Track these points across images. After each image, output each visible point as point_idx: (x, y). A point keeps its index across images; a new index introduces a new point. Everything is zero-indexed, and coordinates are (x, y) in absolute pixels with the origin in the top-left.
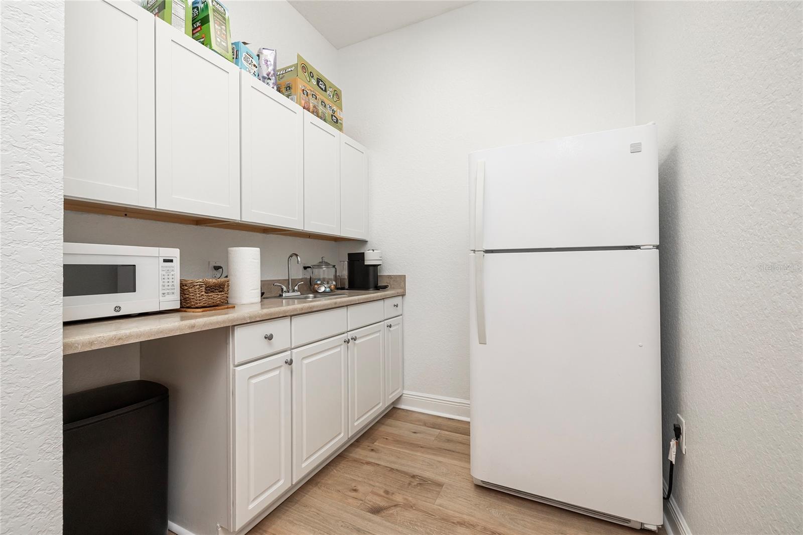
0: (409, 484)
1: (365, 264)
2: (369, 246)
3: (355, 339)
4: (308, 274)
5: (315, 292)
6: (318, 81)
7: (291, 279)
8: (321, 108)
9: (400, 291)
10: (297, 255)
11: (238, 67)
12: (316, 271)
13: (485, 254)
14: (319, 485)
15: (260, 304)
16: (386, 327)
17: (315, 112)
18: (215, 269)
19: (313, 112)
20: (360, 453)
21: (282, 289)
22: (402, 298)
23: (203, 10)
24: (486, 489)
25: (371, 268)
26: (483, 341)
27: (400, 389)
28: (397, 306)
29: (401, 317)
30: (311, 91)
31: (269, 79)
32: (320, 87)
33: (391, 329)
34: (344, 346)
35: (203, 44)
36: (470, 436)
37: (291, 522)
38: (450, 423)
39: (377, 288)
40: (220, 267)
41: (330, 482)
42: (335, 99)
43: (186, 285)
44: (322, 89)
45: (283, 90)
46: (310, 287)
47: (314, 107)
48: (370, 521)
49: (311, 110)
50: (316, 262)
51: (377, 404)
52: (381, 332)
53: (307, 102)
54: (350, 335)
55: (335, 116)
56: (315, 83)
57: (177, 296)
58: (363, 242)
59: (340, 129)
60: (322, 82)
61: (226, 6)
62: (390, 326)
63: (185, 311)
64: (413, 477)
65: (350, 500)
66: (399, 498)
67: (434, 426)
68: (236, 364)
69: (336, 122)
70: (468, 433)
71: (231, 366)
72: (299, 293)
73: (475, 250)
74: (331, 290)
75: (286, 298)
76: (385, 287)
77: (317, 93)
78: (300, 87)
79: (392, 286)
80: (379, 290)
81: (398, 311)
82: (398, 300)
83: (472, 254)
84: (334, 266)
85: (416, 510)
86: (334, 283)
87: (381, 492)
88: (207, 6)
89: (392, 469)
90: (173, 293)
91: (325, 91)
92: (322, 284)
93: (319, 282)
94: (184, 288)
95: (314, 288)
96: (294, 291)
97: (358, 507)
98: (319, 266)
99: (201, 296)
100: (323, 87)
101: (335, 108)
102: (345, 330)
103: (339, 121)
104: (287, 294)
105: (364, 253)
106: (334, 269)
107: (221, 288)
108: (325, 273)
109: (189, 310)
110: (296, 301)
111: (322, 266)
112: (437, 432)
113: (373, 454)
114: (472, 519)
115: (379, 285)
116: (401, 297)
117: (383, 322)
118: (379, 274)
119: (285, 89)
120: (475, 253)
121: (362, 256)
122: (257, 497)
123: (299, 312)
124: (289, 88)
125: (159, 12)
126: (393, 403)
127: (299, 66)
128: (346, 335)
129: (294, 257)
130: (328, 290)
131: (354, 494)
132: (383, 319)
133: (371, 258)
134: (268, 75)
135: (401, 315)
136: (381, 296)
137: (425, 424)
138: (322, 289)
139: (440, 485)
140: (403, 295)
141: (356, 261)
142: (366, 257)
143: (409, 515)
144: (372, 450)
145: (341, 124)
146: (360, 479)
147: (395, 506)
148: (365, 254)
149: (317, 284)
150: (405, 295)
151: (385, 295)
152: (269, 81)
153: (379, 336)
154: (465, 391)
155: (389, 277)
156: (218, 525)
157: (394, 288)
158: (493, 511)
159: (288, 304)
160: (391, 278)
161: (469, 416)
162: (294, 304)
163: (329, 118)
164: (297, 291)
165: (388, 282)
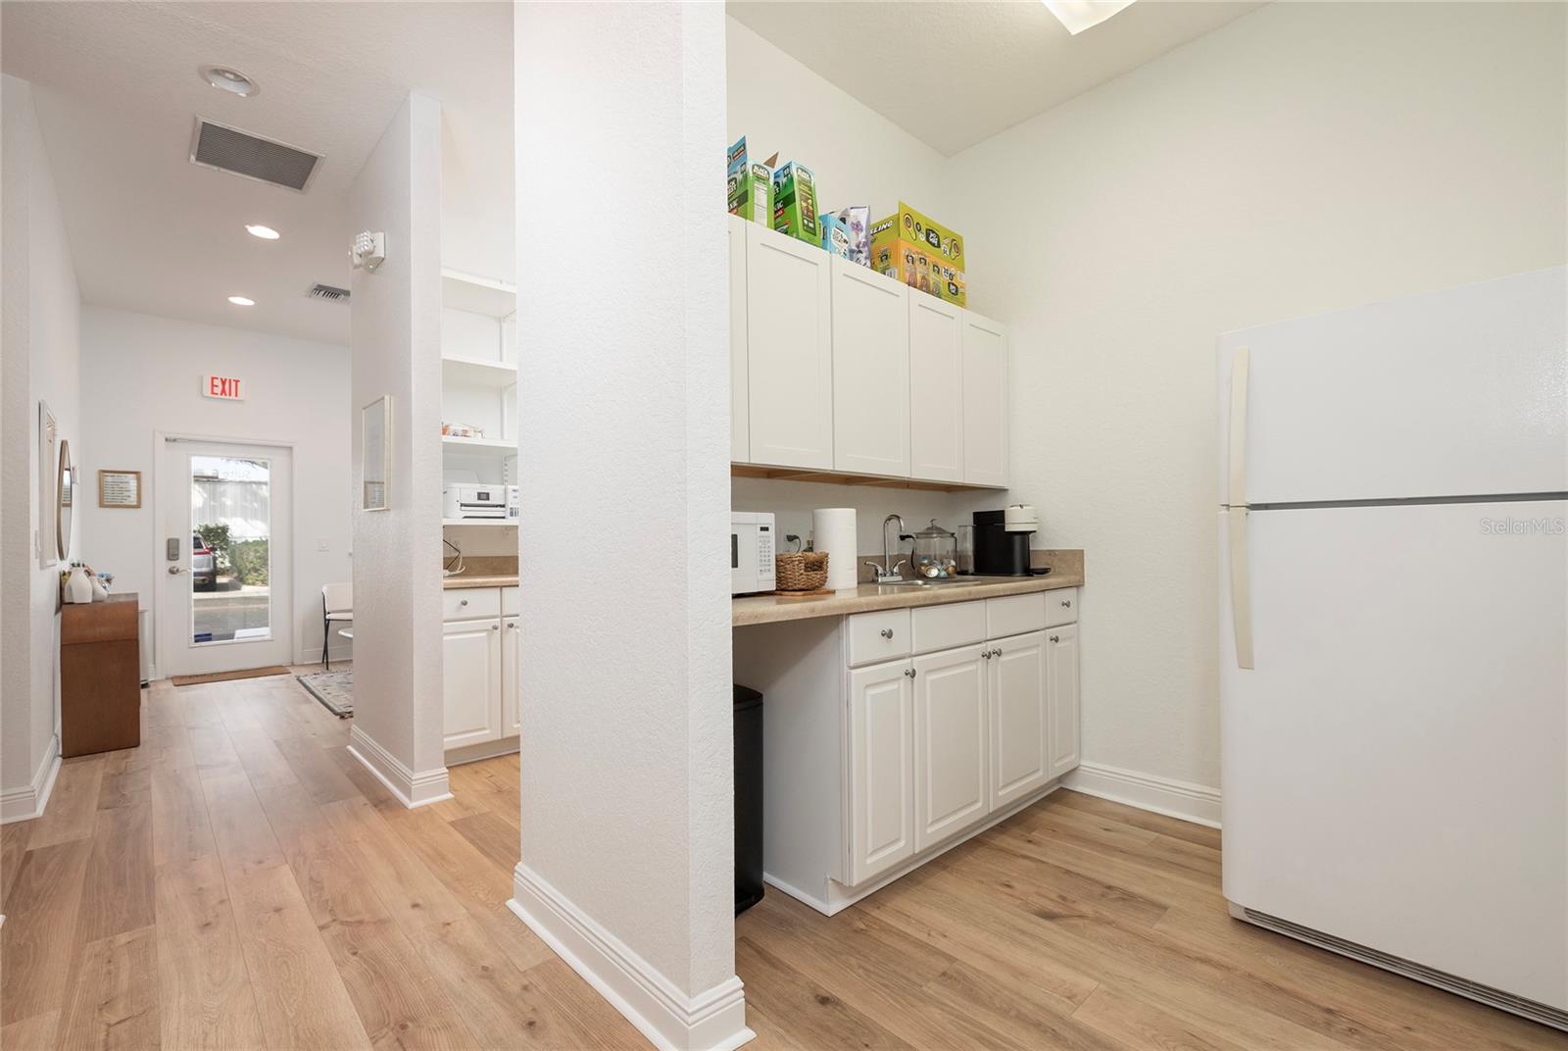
0: (1103, 895)
1: (1006, 530)
2: (1011, 498)
3: (999, 653)
4: (907, 548)
5: (924, 577)
6: (929, 232)
7: (890, 556)
8: (932, 277)
9: (1073, 578)
10: (898, 518)
11: (828, 252)
12: (922, 542)
13: (1252, 512)
14: (949, 869)
15: (856, 591)
16: (1048, 641)
17: (925, 287)
18: (789, 540)
19: (921, 288)
20: (1006, 841)
21: (877, 570)
22: (1078, 592)
23: (785, 186)
24: (1257, 927)
25: (1017, 538)
26: (1246, 662)
27: (1074, 756)
28: (1068, 605)
29: (1075, 625)
30: (918, 254)
31: (860, 252)
32: (931, 243)
33: (1059, 645)
34: (981, 663)
35: (786, 233)
36: (1221, 850)
37: (917, 903)
38: (1178, 825)
39: (1029, 572)
40: (796, 537)
41: (964, 869)
42: (954, 254)
43: (782, 561)
44: (933, 245)
45: (877, 261)
46: (913, 570)
47: (923, 278)
48: (1040, 925)
49: (918, 285)
50: (922, 528)
51: (1034, 772)
52: (1040, 649)
53: (913, 274)
54: (990, 647)
55: (953, 284)
56: (924, 239)
57: (773, 575)
58: (1002, 491)
59: (962, 304)
60: (933, 232)
61: (811, 170)
62: (1056, 640)
63: (781, 595)
64: (1109, 887)
65: (1004, 897)
66: (1085, 908)
67: (1146, 826)
68: (852, 665)
69: (954, 293)
70: (1218, 846)
71: (846, 668)
72: (900, 578)
73: (1228, 505)
74: (948, 574)
75: (883, 584)
76: (1043, 572)
77: (926, 254)
78: (903, 252)
79: (1057, 570)
80: (1032, 576)
81: (1068, 615)
82: (1068, 595)
83: (1224, 511)
84: (953, 534)
85: (1117, 927)
86: (953, 563)
87: (1054, 896)
88: (791, 180)
89: (1068, 872)
90: (769, 570)
91: (939, 246)
92: (931, 564)
93: (926, 562)
94: (781, 564)
95: (919, 572)
96: (892, 574)
97: (1018, 907)
98: (928, 533)
99: (799, 575)
100: (935, 241)
101: (953, 270)
102: (983, 638)
103: (960, 290)
104: (885, 579)
105: (1002, 512)
106: (953, 539)
107: (819, 565)
108: (939, 545)
109: (786, 593)
110: (895, 588)
111: (933, 533)
112: (1153, 835)
113: (1030, 846)
114: (1227, 959)
115: (1032, 567)
116: (1074, 590)
117: (1043, 632)
118: (1031, 548)
119: (881, 260)
120: (1228, 509)
121: (1000, 516)
122: (879, 849)
123: (922, 603)
124: (885, 257)
125: (739, 205)
126: (1060, 779)
127: (901, 216)
128: (984, 645)
129: (894, 521)
130: (943, 574)
131: (1007, 890)
132: (1043, 626)
133: (1015, 522)
134: (858, 247)
135: (1075, 622)
136: (1040, 586)
137: (1127, 821)
138: (934, 572)
139: (1165, 908)
140: (1079, 585)
141: (989, 524)
142: (1008, 519)
143: (1106, 932)
144: (1030, 841)
145: (963, 294)
146: (1015, 874)
147: (1079, 916)
148: (1006, 514)
149: (922, 564)
150: (1083, 585)
151: (1048, 585)
152: (860, 255)
153: (1037, 654)
154: (1212, 771)
155: (1051, 553)
156: (829, 877)
157: (1060, 574)
158: (1269, 960)
159: (884, 593)
160: (1055, 555)
161: (1219, 820)
162: (892, 592)
163: (944, 289)
164: (897, 574)
165: (1050, 562)
